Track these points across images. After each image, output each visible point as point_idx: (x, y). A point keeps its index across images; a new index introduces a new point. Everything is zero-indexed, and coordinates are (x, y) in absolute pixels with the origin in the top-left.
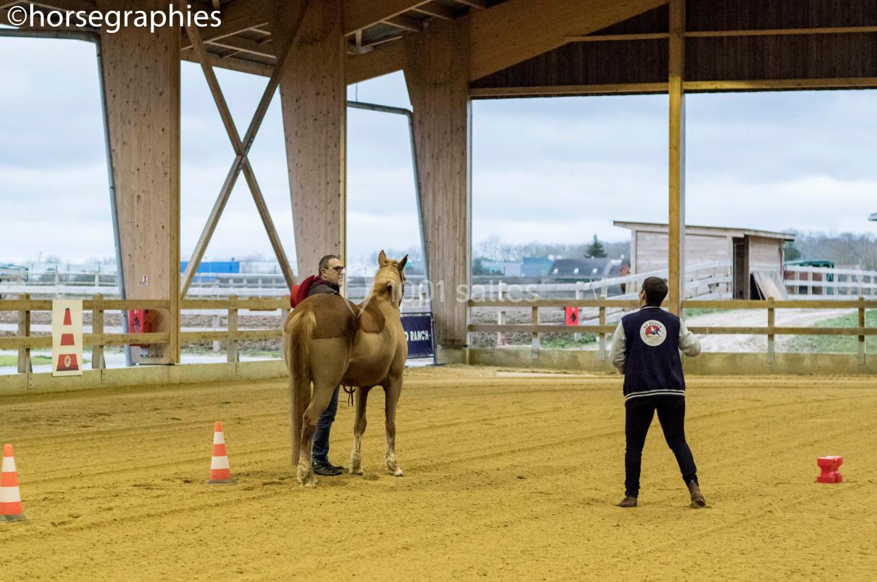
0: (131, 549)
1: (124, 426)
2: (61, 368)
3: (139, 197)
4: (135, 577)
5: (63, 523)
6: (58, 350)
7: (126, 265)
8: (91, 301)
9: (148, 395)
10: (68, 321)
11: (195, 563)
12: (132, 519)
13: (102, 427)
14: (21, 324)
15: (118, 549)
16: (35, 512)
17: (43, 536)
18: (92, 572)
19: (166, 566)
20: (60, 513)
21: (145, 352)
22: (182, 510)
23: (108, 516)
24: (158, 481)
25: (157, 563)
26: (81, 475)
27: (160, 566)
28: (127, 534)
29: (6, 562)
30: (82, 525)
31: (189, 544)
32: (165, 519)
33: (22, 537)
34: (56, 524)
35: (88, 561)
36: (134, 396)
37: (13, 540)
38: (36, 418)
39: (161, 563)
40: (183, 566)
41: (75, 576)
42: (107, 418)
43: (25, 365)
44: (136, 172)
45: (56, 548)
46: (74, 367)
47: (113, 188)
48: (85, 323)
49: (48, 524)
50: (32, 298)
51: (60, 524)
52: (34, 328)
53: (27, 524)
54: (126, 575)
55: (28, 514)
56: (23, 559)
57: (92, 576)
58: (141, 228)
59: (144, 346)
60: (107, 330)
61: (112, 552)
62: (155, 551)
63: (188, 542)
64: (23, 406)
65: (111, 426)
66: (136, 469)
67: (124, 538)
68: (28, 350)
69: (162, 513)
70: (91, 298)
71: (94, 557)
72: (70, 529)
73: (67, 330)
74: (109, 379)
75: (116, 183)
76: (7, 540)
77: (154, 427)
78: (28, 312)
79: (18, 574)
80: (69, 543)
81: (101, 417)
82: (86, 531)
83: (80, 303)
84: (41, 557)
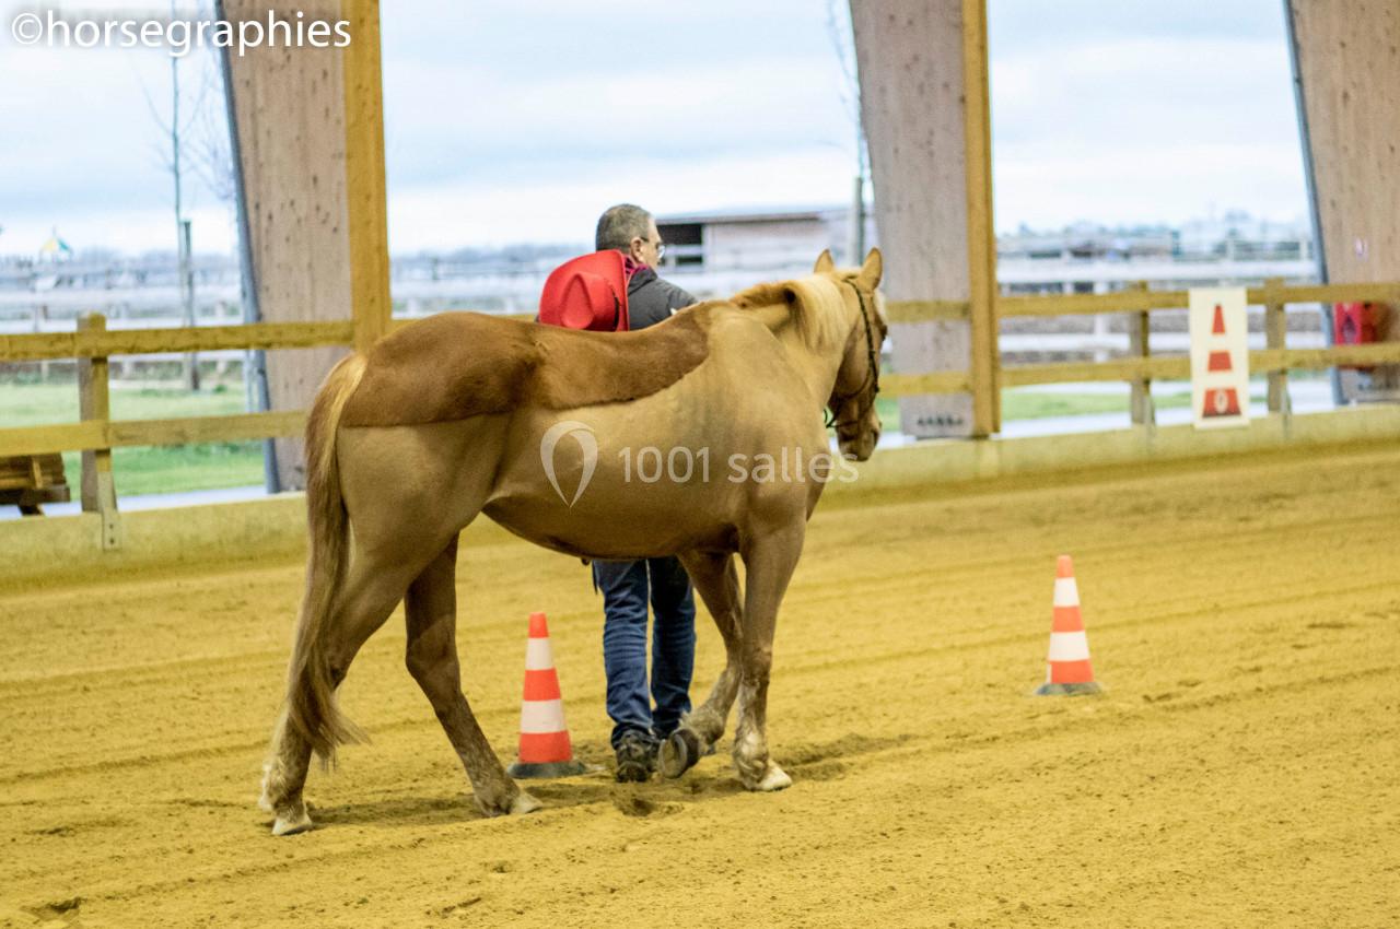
0: (1277, 742)
1: (1316, 516)
2: (1210, 412)
3: (1346, 96)
4: (1274, 793)
5: (1167, 696)
6: (1204, 380)
7: (1326, 221)
8: (1261, 291)
9: (1370, 458)
10: (1219, 326)
11: (1389, 768)
12: (1290, 687)
13: (1278, 519)
14: (1133, 334)
15: (1252, 742)
16: (1120, 678)
17: (1123, 720)
18: (1199, 785)
19: (1335, 772)
20: (1163, 679)
21: (1366, 380)
22: (1387, 669)
23: (1250, 682)
24: (1356, 617)
25: (1321, 767)
26: (1217, 609)
27: (1325, 772)
28: (1278, 714)
29: (1048, 768)
30: (1197, 699)
31: (1386, 732)
32: (1354, 686)
33: (1089, 724)
34: (1153, 698)
35: (1195, 764)
36: (1345, 461)
37: (1067, 729)
38: (1160, 506)
39: (1325, 768)
40: (1364, 773)
41: (1165, 793)
42: (1287, 503)
43: (1142, 411)
44: (1339, 50)
45: (1142, 743)
46: (1233, 410)
47: (1299, 81)
48: (1252, 329)
49: (1139, 699)
50: (1151, 287)
51: (1160, 698)
52: (1156, 341)
53: (1099, 700)
54: (1258, 789)
55: (1103, 681)
56: (1077, 763)
57: (1195, 791)
58: (1352, 151)
59: (1365, 369)
60: (1294, 341)
61: (1242, 748)
62: (1321, 746)
63: (1385, 728)
64: (1140, 484)
65: (1292, 516)
66: (1320, 595)
67: (1270, 722)
68: (1147, 383)
69: (1347, 676)
70: (1261, 285)
71: (1206, 759)
72: (1174, 708)
73: (1219, 344)
74: (1299, 432)
75: (1303, 72)
76: (1056, 728)
77: (1369, 518)
78: (1145, 315)
79: (1063, 790)
80: (1169, 732)
81: (1276, 502)
82: (1203, 711)
83: (1240, 294)
84: (1112, 760)
